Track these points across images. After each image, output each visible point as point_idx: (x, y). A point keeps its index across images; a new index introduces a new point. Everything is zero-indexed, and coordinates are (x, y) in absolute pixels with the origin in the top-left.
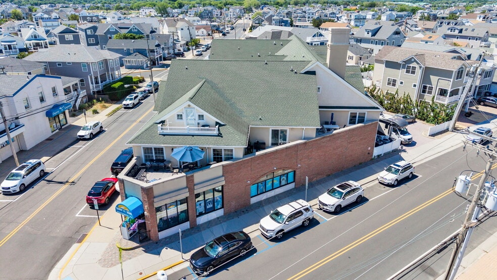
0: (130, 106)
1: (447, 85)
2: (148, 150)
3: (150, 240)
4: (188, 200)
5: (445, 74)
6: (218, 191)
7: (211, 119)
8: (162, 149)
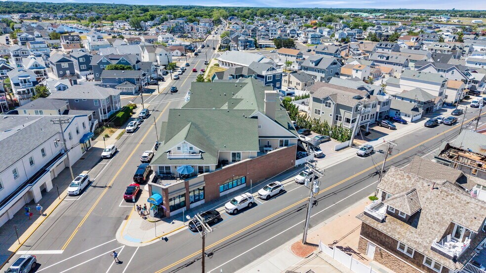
0: (132, 131)
1: (350, 115)
2: (161, 168)
3: (165, 216)
4: (186, 195)
5: (348, 109)
6: (201, 190)
7: (197, 149)
8: (170, 167)
